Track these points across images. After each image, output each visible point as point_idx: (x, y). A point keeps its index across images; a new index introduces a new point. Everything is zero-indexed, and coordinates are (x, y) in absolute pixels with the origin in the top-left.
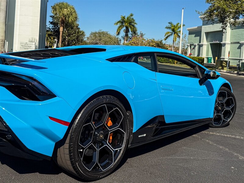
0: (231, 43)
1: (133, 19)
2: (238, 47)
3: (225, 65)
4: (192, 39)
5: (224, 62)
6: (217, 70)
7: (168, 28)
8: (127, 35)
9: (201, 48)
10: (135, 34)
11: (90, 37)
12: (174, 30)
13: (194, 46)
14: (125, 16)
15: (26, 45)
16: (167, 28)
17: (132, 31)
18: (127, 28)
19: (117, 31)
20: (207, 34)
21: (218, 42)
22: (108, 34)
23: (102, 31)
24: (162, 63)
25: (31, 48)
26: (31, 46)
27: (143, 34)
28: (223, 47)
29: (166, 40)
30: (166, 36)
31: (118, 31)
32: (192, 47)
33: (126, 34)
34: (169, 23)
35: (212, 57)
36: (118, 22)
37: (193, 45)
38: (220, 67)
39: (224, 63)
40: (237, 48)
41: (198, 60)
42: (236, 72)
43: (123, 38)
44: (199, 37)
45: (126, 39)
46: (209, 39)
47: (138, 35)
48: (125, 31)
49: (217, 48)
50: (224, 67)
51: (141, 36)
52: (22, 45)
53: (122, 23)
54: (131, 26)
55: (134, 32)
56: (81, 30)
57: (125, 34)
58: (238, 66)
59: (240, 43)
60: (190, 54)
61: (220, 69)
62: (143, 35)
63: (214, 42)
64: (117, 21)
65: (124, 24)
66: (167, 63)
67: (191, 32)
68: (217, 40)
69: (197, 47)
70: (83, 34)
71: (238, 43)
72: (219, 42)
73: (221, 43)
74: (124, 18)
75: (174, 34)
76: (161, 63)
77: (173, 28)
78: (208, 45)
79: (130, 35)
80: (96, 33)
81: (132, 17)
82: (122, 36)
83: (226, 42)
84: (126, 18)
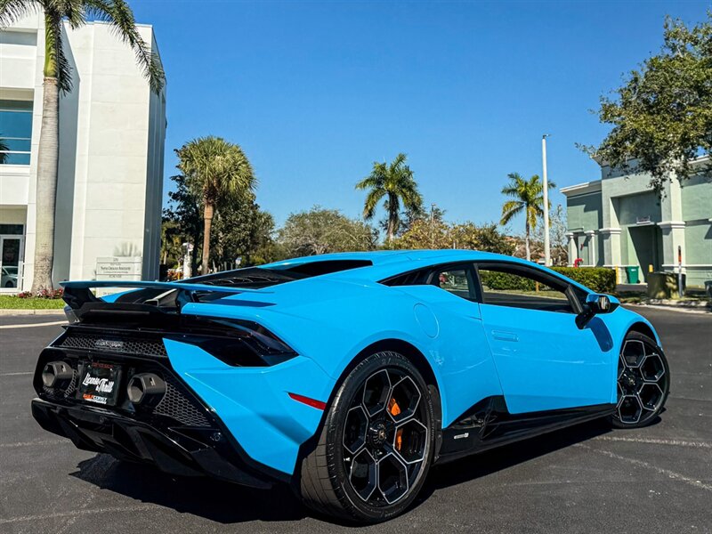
0: (687, 224)
1: (407, 169)
2: (708, 233)
3: (675, 287)
4: (578, 219)
5: (671, 279)
6: (652, 300)
7: (510, 191)
8: (394, 217)
9: (605, 241)
10: (419, 213)
11: (286, 228)
12: (527, 196)
13: (585, 237)
14: (385, 164)
15: (115, 266)
17: (407, 205)
18: (393, 196)
19: (367, 207)
20: (618, 201)
21: (649, 223)
22: (338, 217)
23: (321, 209)
24: (501, 289)
25: (130, 272)
26: (129, 268)
27: (441, 211)
28: (664, 237)
29: (505, 223)
30: (506, 213)
31: (369, 207)
32: (582, 240)
33: (391, 215)
34: (511, 176)
35: (638, 265)
36: (367, 181)
37: (582, 234)
38: (660, 292)
39: (670, 282)
40: (704, 236)
41: (597, 276)
42: (703, 304)
43: (383, 226)
44: (596, 212)
45: (391, 230)
46: (624, 214)
47: (427, 216)
48: (388, 205)
49: (649, 241)
50: (671, 292)
51: (436, 217)
52: (104, 266)
53: (378, 182)
54: (403, 190)
55: (415, 207)
56: (261, 210)
57: (388, 214)
58: (708, 288)
60: (578, 262)
61: (659, 299)
62: (440, 214)
63: (639, 224)
64: (364, 180)
65: (383, 186)
66: (513, 288)
67: (573, 200)
68: (646, 218)
69: (594, 241)
70: (268, 221)
71: (706, 221)
72: (653, 223)
73: (658, 224)
74: (383, 168)
75: (528, 205)
76: (496, 292)
77: (524, 189)
78: (622, 233)
79: (402, 217)
80: (304, 216)
81: (402, 166)
82: (381, 219)
83: (672, 223)
84: (388, 168)
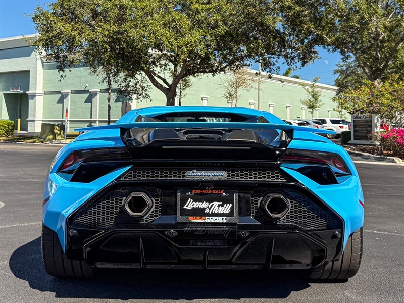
0: (45, 93)
3: (59, 132)
5: (57, 127)
6: (54, 141)
21: (20, 91)
28: (30, 101)
35: (8, 118)
38: (50, 135)
39: (56, 129)
40: (57, 101)
50: (56, 135)
59: (62, 93)
63: (11, 92)
68: (17, 88)
71: (59, 93)
72: (22, 92)
73: (27, 92)
83: (37, 92)
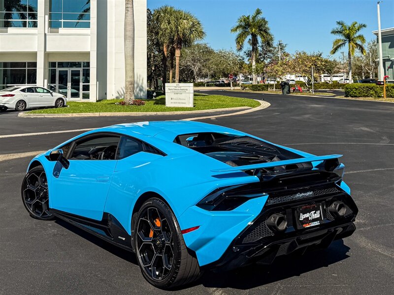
1: (263, 19)
7: (337, 32)
8: (255, 49)
10: (270, 46)
15: (177, 88)
16: (333, 32)
18: (254, 36)
27: (284, 44)
29: (334, 53)
30: (335, 47)
31: (241, 43)
33: (253, 48)
34: (338, 23)
36: (238, 27)
43: (247, 54)
45: (254, 57)
48: (251, 42)
51: (281, 49)
52: (171, 88)
53: (244, 28)
54: (262, 32)
55: (268, 43)
57: (251, 48)
64: (235, 26)
65: (249, 30)
74: (248, 18)
77: (348, 31)
81: (260, 17)
82: (246, 51)
84: (251, 18)
